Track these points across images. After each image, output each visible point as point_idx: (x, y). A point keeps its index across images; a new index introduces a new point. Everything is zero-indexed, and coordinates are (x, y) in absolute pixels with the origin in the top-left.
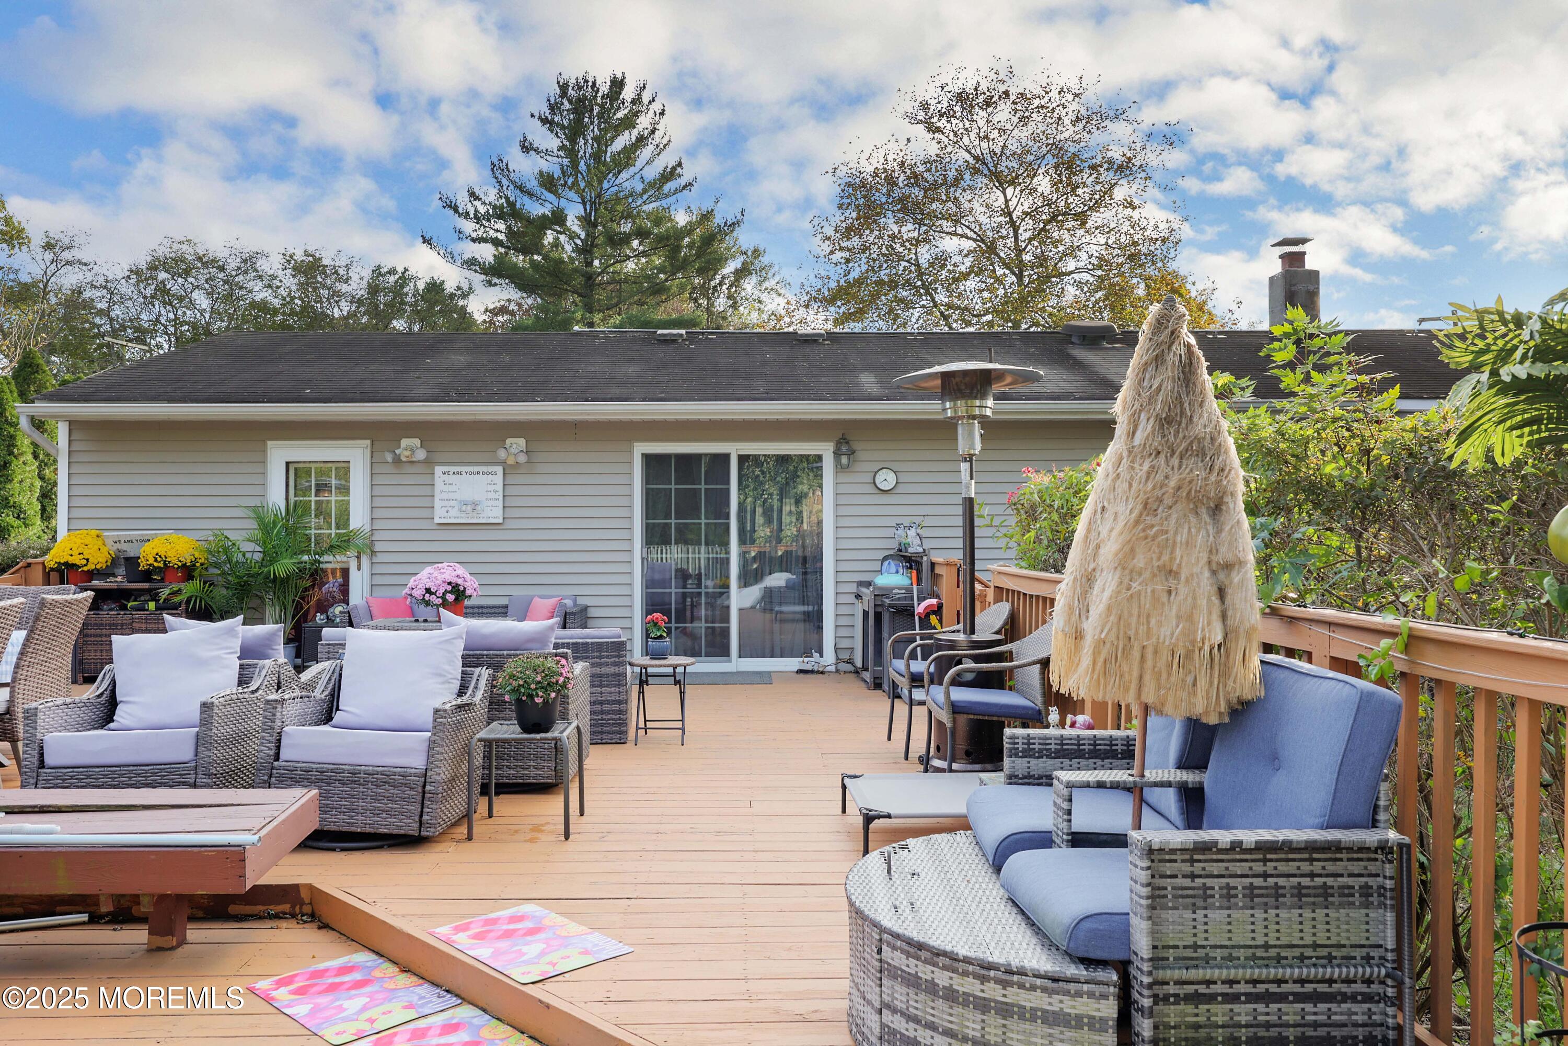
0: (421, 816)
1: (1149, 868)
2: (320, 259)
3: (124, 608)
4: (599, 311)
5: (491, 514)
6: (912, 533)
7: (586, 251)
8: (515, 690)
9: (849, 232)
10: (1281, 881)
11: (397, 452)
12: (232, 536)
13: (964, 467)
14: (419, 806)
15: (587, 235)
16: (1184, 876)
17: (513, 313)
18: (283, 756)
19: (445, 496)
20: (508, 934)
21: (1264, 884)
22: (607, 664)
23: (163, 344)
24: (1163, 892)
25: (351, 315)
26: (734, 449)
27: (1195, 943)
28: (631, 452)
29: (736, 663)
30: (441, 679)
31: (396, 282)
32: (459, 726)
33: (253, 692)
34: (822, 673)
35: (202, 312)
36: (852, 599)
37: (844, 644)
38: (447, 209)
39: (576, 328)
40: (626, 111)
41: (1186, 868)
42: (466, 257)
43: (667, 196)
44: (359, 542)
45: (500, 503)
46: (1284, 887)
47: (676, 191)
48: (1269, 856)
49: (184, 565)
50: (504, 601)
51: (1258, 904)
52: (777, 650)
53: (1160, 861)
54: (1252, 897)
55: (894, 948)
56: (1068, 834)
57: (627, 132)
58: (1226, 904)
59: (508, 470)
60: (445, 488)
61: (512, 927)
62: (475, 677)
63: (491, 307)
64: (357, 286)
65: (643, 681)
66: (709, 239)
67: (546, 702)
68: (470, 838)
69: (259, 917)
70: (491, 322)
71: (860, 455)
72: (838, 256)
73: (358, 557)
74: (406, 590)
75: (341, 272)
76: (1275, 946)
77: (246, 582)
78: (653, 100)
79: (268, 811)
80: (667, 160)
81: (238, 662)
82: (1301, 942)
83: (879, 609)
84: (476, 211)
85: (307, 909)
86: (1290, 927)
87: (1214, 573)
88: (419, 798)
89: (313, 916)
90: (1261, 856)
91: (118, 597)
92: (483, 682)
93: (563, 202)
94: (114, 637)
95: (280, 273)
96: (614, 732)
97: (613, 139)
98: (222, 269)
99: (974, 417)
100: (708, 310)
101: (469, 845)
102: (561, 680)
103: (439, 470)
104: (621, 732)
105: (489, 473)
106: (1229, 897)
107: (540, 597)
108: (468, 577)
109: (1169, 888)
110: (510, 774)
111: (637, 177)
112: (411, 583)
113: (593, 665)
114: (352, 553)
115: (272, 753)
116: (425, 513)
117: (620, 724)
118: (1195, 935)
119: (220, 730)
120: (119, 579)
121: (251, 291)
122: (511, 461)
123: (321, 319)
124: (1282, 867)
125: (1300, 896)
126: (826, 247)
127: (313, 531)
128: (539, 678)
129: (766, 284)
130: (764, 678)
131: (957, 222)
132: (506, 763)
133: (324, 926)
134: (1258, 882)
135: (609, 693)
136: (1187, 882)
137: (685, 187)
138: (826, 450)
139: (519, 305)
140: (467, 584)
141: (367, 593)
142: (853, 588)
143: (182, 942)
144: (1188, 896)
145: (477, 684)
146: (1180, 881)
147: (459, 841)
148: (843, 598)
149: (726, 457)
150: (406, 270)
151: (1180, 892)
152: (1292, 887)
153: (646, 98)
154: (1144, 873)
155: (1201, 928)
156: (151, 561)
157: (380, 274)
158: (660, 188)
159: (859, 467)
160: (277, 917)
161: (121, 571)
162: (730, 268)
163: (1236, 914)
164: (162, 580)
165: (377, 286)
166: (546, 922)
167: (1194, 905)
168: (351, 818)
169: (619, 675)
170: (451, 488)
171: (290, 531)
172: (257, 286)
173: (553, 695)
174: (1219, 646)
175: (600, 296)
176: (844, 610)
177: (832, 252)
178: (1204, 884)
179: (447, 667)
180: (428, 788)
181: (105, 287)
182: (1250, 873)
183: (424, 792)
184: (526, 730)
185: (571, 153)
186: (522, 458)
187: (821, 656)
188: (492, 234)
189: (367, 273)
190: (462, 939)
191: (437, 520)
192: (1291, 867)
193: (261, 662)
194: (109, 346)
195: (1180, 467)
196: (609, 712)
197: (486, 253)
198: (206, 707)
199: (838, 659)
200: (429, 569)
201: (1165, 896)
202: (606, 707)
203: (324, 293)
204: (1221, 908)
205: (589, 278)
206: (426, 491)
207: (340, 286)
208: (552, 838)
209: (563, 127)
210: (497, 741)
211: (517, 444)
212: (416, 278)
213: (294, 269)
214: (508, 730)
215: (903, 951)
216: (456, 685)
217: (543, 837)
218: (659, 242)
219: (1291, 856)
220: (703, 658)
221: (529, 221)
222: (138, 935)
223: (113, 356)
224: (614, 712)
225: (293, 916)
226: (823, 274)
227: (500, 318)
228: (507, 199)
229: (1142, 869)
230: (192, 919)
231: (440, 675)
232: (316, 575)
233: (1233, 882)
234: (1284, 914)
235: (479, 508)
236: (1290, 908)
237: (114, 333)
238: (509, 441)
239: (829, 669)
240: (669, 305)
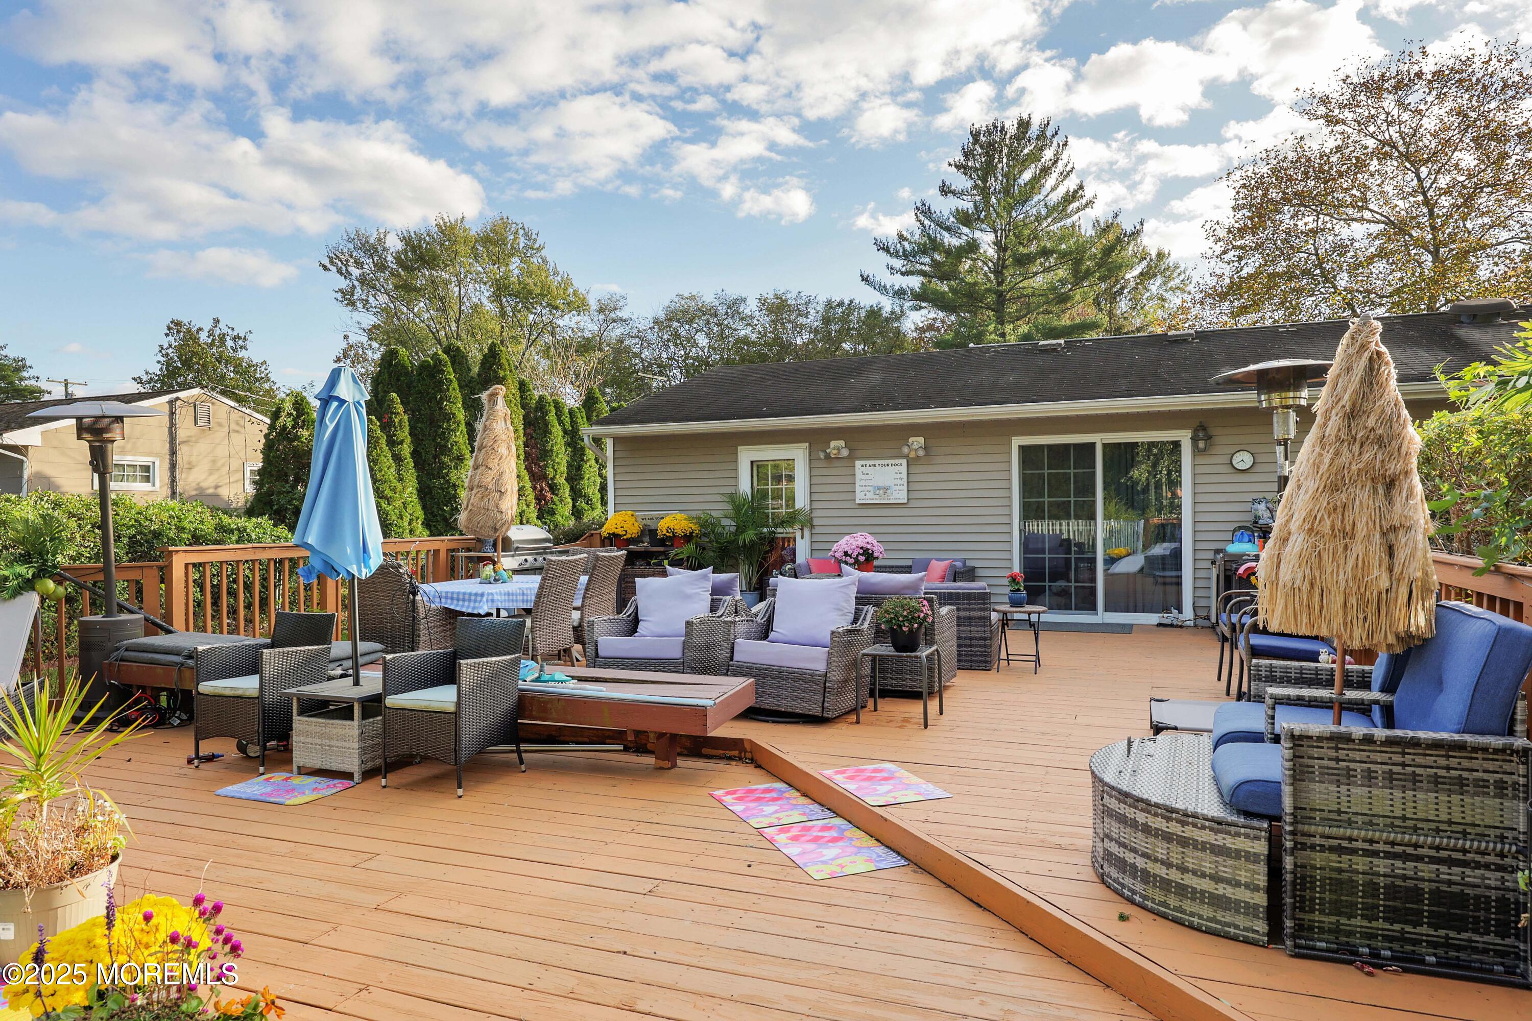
0: (823, 703)
1: (1291, 748)
2: (786, 300)
3: (649, 564)
4: (1010, 322)
5: (895, 495)
6: (1262, 506)
7: (999, 270)
8: (889, 622)
9: (1242, 231)
10: (1419, 771)
11: (828, 451)
12: (714, 514)
13: (1280, 450)
14: (821, 696)
15: (999, 258)
16: (1329, 759)
17: (938, 329)
18: (736, 658)
19: (863, 483)
20: (870, 779)
21: (1403, 771)
22: (974, 610)
23: (677, 376)
24: (1310, 769)
25: (812, 342)
26: (1099, 439)
27: (1339, 809)
28: (1009, 444)
29: (1102, 616)
30: (840, 613)
31: (843, 313)
32: (849, 644)
33: (719, 617)
34: (1181, 627)
35: (702, 349)
36: (1207, 564)
37: (1202, 603)
38: (881, 251)
39: (971, 345)
40: (1032, 147)
41: (1332, 753)
42: (896, 288)
43: (1069, 216)
44: (802, 518)
45: (905, 488)
46: (1422, 775)
47: (1078, 210)
48: (1407, 750)
49: (685, 535)
50: (909, 563)
51: (1396, 786)
52: (1140, 605)
53: (1309, 746)
54: (1391, 780)
55: (1111, 796)
56: (1271, 734)
57: (1033, 165)
58: (1366, 782)
59: (911, 463)
60: (863, 477)
61: (873, 775)
62: (864, 612)
63: (921, 325)
64: (813, 319)
65: (1005, 622)
66: (1108, 251)
67: (911, 631)
68: (858, 722)
69: (720, 758)
70: (921, 339)
71: (1216, 440)
72: (1230, 256)
73: (802, 529)
74: (831, 553)
75: (801, 308)
76: (1412, 819)
77: (726, 547)
78: (1056, 133)
79: (721, 689)
80: (1071, 184)
81: (710, 597)
82: (1436, 818)
83: (1229, 573)
84: (904, 250)
85: (749, 755)
86: (1426, 806)
87: (1384, 534)
88: (822, 691)
89: (752, 760)
90: (1400, 750)
91: (645, 556)
92: (869, 616)
93: (978, 234)
94: (637, 579)
95: (757, 313)
96: (981, 661)
97: (1021, 172)
98: (716, 316)
99: (1288, 407)
100: (1110, 314)
101: (857, 726)
102: (922, 615)
103: (858, 463)
104: (986, 662)
105: (895, 465)
106: (1370, 778)
107: (938, 560)
108: (875, 543)
109: (1317, 767)
110: (892, 683)
111: (1042, 203)
112: (834, 548)
113: (958, 609)
114: (797, 526)
115: (728, 655)
116: (849, 496)
117: (986, 656)
118: (1339, 803)
119: (697, 640)
120: (646, 544)
121: (736, 330)
122: (912, 455)
123: (785, 347)
124: (1419, 760)
125: (1436, 783)
126: (1219, 248)
127: (770, 511)
128: (905, 613)
129: (1171, 284)
130: (1127, 629)
131: (1361, 209)
132: (889, 675)
133: (758, 766)
134: (1397, 769)
135: (976, 631)
136: (1333, 764)
137: (1087, 205)
138: (1184, 437)
139: (943, 322)
140: (875, 549)
141: (808, 556)
142: (1210, 555)
143: (674, 766)
144: (1333, 774)
145: (865, 617)
146: (1325, 763)
147: (850, 723)
148: (1201, 565)
149: (1092, 446)
150: (851, 302)
151: (1326, 771)
152: (1428, 776)
153: (1049, 133)
154: (1287, 751)
155: (1344, 799)
156: (665, 532)
157: (831, 308)
158: (1064, 210)
159: (1216, 450)
160: (730, 758)
161: (647, 539)
162: (1132, 274)
163: (1375, 791)
164: (672, 545)
165: (829, 317)
166: (897, 775)
167: (1338, 781)
168: (778, 701)
169: (984, 618)
170: (868, 477)
171: (754, 510)
172: (739, 325)
173: (916, 626)
174: (1387, 591)
175: (1011, 309)
176: (1202, 574)
177: (1224, 252)
178: (1348, 767)
179: (844, 604)
180: (827, 684)
181: (637, 337)
182: (1389, 761)
183: (825, 687)
184: (897, 650)
185: (984, 192)
186: (921, 453)
187: (1180, 612)
188: (918, 267)
189: (820, 308)
190: (839, 778)
191: (858, 501)
192: (1429, 760)
193: (724, 598)
194: (642, 379)
195: (1360, 454)
196: (977, 646)
197: (915, 282)
198: (689, 624)
199: (1196, 615)
200: (847, 538)
201: (1314, 773)
202: (974, 642)
203: (790, 326)
204: (1362, 785)
205: (1000, 295)
206: (848, 479)
207: (802, 320)
208: (916, 727)
209: (976, 170)
210: (880, 656)
211: (917, 442)
212: (860, 308)
213: (767, 310)
214: (885, 649)
215: (1116, 799)
216: (851, 617)
217: (909, 726)
218: (1063, 258)
219: (1428, 752)
220: (1073, 611)
221: (948, 252)
222: (650, 760)
223: (643, 386)
224: (980, 646)
225: (740, 759)
226: (1218, 272)
227: (927, 335)
228: (929, 236)
229: (1286, 748)
230: (680, 754)
231: (840, 610)
232: (771, 541)
233: (1373, 767)
234: (1421, 795)
235: (889, 491)
236: (1428, 791)
237: (645, 369)
238: (911, 440)
239: (1188, 623)
240: (1074, 312)
